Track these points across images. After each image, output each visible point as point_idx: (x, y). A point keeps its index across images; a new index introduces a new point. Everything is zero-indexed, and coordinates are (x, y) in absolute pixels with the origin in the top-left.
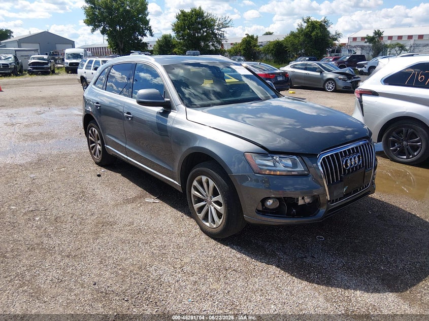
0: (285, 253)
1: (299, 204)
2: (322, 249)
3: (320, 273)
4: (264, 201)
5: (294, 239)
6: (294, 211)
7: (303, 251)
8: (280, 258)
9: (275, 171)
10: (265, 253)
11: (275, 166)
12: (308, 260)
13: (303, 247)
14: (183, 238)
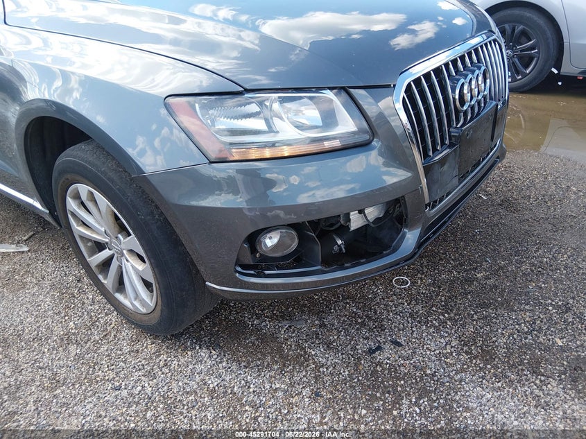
0: (329, 346)
1: (352, 229)
2: (411, 315)
3: (424, 393)
4: (253, 239)
5: (344, 298)
6: (340, 242)
7: (371, 330)
8: (319, 366)
9: (273, 145)
10: (281, 356)
11: (271, 130)
12: (387, 355)
13: (367, 316)
14: (72, 348)
